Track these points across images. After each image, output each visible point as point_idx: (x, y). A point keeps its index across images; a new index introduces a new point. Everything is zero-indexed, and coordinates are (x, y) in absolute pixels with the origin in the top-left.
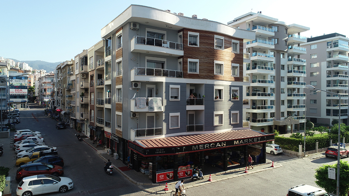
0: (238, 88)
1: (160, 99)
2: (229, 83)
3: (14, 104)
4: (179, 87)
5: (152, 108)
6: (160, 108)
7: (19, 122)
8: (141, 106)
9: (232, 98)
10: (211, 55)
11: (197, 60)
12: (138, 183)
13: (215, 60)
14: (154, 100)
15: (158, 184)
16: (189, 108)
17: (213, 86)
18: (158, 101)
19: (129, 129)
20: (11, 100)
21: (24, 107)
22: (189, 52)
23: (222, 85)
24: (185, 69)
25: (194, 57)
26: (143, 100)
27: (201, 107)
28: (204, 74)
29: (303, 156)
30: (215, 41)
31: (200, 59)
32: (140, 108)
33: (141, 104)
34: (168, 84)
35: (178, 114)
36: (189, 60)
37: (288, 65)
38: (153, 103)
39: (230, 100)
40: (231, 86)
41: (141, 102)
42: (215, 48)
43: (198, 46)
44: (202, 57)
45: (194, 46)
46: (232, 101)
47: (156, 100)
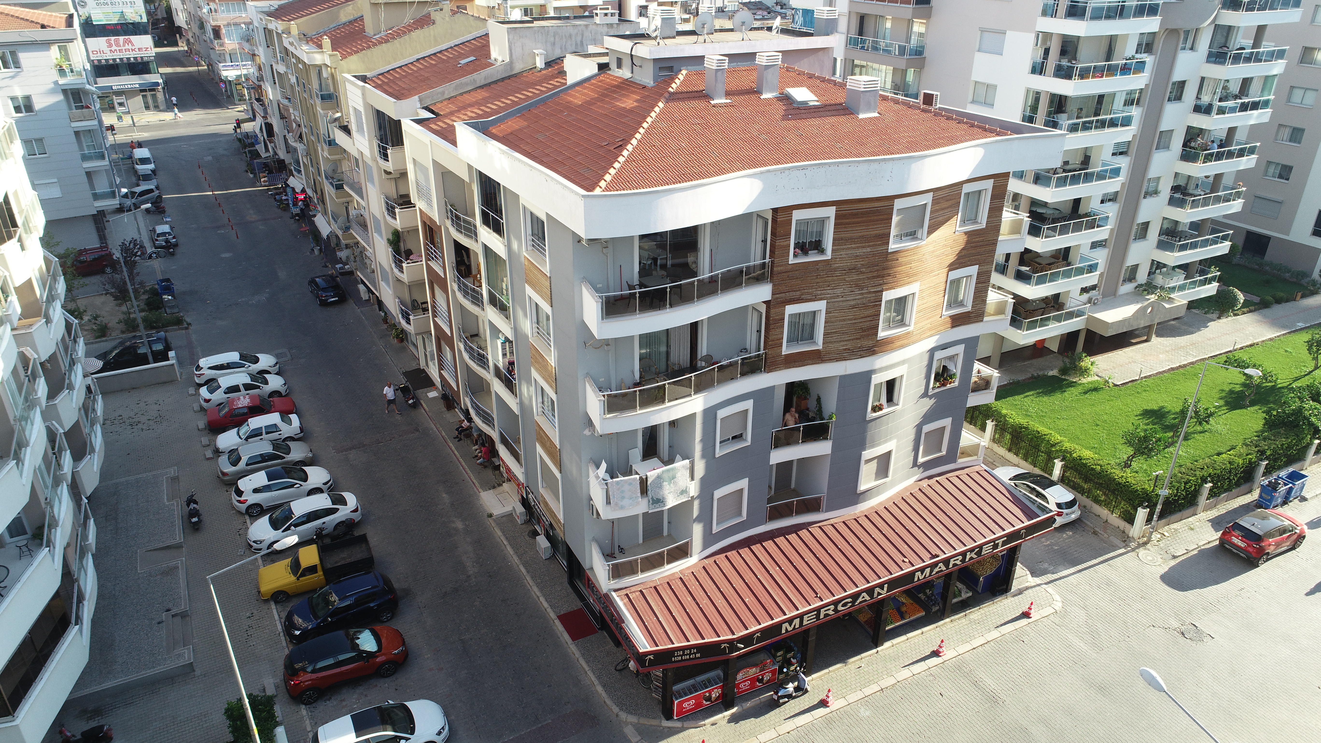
0: (961, 348)
1: (683, 467)
2: (931, 343)
3: (116, 100)
4: (748, 405)
5: (659, 501)
6: (684, 492)
7: (176, 245)
8: (625, 502)
9: (931, 385)
10: (874, 277)
11: (820, 306)
12: (623, 716)
13: (887, 290)
14: (665, 476)
15: (678, 725)
16: (779, 456)
17: (867, 376)
18: (678, 475)
19: (587, 543)
20: (104, 82)
21: (157, 108)
22: (791, 285)
23: (903, 362)
24: (772, 342)
25: (809, 297)
26: (630, 484)
27: (822, 448)
28: (840, 346)
29: (1141, 541)
30: (895, 219)
31: (831, 298)
32: (622, 508)
33: (623, 498)
34: (710, 413)
35: (743, 484)
36: (790, 310)
37: (1203, 79)
38: (661, 487)
39: (925, 395)
40: (932, 352)
41: (623, 492)
42: (893, 246)
43: (828, 255)
44: (838, 291)
45: (814, 257)
46: (931, 397)
47: (671, 474)
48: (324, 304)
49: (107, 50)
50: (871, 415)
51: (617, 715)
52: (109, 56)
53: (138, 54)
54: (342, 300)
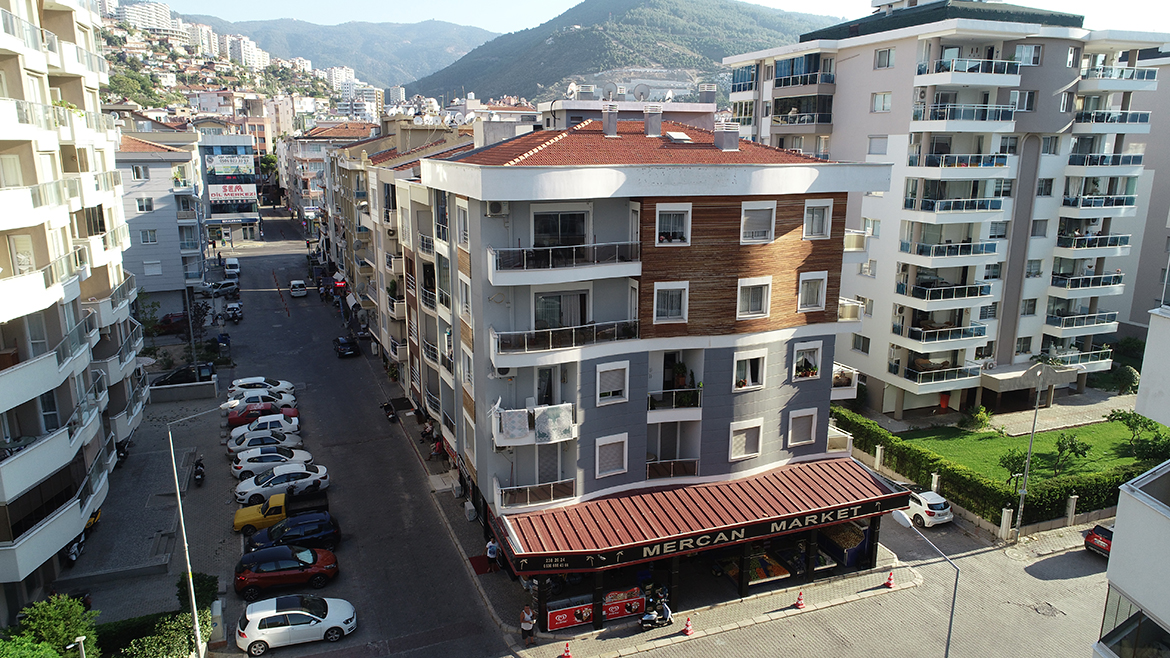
0: (819, 344)
1: (567, 408)
2: (788, 334)
4: (625, 364)
5: (545, 435)
6: (567, 431)
8: (515, 432)
9: (794, 374)
10: (729, 265)
11: (684, 285)
12: (505, 626)
13: (741, 277)
14: (550, 413)
15: (551, 636)
16: (656, 417)
17: (731, 351)
18: (562, 415)
19: (489, 478)
21: (252, 238)
22: (658, 265)
23: (763, 346)
24: (645, 312)
25: (673, 277)
26: (520, 416)
27: (694, 414)
28: (704, 322)
30: (743, 219)
31: (693, 279)
32: (512, 437)
33: (514, 428)
34: (589, 366)
35: (624, 437)
36: (658, 286)
37: (1068, 178)
38: (546, 422)
39: (788, 381)
40: (791, 343)
41: (513, 422)
42: (743, 241)
43: (688, 243)
44: (699, 274)
45: (676, 244)
46: (794, 385)
47: (555, 412)
48: (342, 356)
49: (222, 194)
50: (735, 389)
51: (500, 627)
52: (223, 198)
53: (244, 198)
54: (357, 354)
